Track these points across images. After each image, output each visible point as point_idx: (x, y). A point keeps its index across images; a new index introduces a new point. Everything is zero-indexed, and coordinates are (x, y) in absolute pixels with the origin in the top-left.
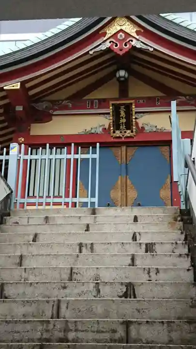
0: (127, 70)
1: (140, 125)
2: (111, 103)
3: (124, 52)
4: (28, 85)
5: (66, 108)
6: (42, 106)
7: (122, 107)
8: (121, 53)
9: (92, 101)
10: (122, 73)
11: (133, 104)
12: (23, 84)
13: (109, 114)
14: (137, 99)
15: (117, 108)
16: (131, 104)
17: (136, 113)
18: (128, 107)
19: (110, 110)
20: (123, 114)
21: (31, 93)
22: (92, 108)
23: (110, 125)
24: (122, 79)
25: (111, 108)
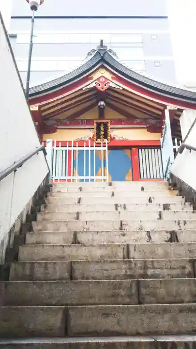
0: (105, 102)
1: (112, 136)
2: (95, 121)
3: (104, 89)
4: (42, 109)
5: (66, 124)
6: (50, 122)
7: (102, 124)
8: (102, 90)
9: (82, 120)
10: (102, 103)
11: (109, 123)
12: (40, 107)
13: (94, 128)
14: (111, 119)
15: (98, 125)
16: (108, 122)
17: (111, 128)
18: (106, 125)
19: (95, 126)
20: (102, 129)
21: (43, 114)
22: (82, 124)
23: (94, 135)
24: (102, 107)
25: (95, 124)
